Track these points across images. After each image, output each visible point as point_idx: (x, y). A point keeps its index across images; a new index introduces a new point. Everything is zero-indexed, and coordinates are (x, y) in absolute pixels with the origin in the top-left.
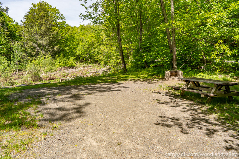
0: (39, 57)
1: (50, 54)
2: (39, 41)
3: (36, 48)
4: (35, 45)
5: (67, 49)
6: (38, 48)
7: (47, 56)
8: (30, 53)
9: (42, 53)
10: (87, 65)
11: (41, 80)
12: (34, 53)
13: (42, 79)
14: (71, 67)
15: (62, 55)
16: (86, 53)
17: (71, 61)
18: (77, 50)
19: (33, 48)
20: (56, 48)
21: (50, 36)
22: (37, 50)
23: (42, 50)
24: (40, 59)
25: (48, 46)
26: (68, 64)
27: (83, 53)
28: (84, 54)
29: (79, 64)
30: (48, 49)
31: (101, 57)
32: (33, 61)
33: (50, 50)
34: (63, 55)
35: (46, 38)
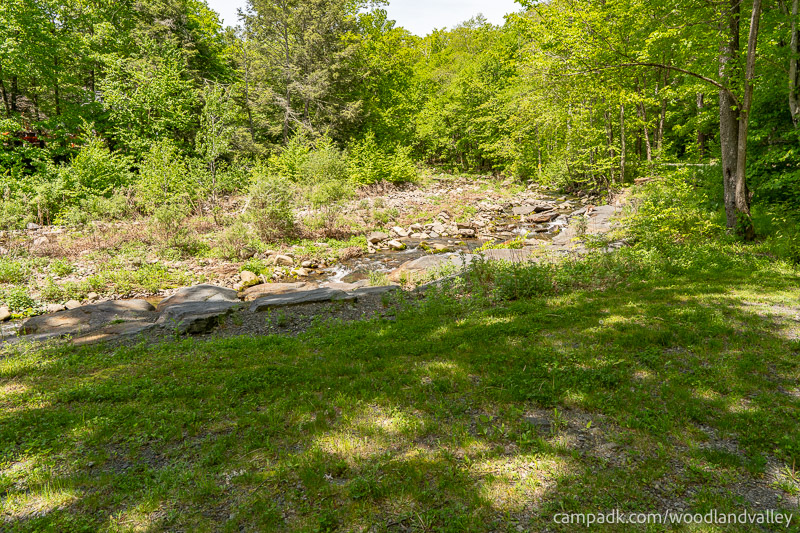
0: (292, 142)
1: (330, 134)
2: (295, 84)
3: (285, 111)
4: (283, 102)
5: (386, 115)
6: (289, 110)
7: (317, 140)
8: (265, 129)
9: (303, 127)
10: (452, 178)
11: (295, 238)
12: (276, 130)
13: (299, 231)
14: (401, 184)
15: (370, 136)
16: (448, 131)
17: (401, 161)
18: (418, 121)
19: (274, 112)
20: (350, 111)
21: (333, 67)
22: (287, 118)
23: (302, 117)
24: (294, 149)
25: (324, 105)
26: (390, 172)
27: (439, 132)
28: (441, 134)
29: (425, 174)
30: (322, 114)
31: (506, 147)
32: (273, 159)
33: (331, 117)
34: (372, 136)
35: (318, 72)
